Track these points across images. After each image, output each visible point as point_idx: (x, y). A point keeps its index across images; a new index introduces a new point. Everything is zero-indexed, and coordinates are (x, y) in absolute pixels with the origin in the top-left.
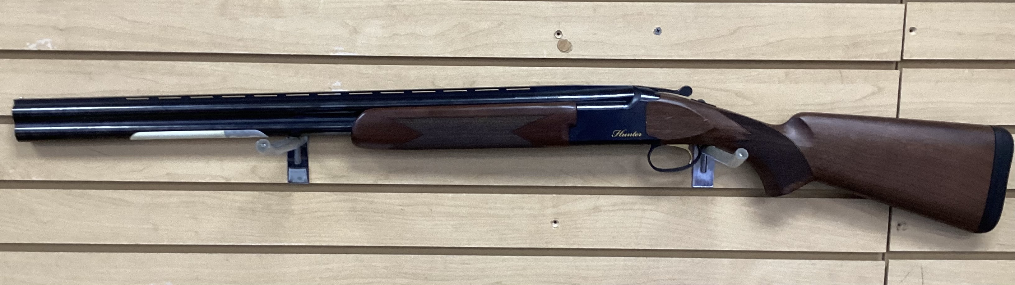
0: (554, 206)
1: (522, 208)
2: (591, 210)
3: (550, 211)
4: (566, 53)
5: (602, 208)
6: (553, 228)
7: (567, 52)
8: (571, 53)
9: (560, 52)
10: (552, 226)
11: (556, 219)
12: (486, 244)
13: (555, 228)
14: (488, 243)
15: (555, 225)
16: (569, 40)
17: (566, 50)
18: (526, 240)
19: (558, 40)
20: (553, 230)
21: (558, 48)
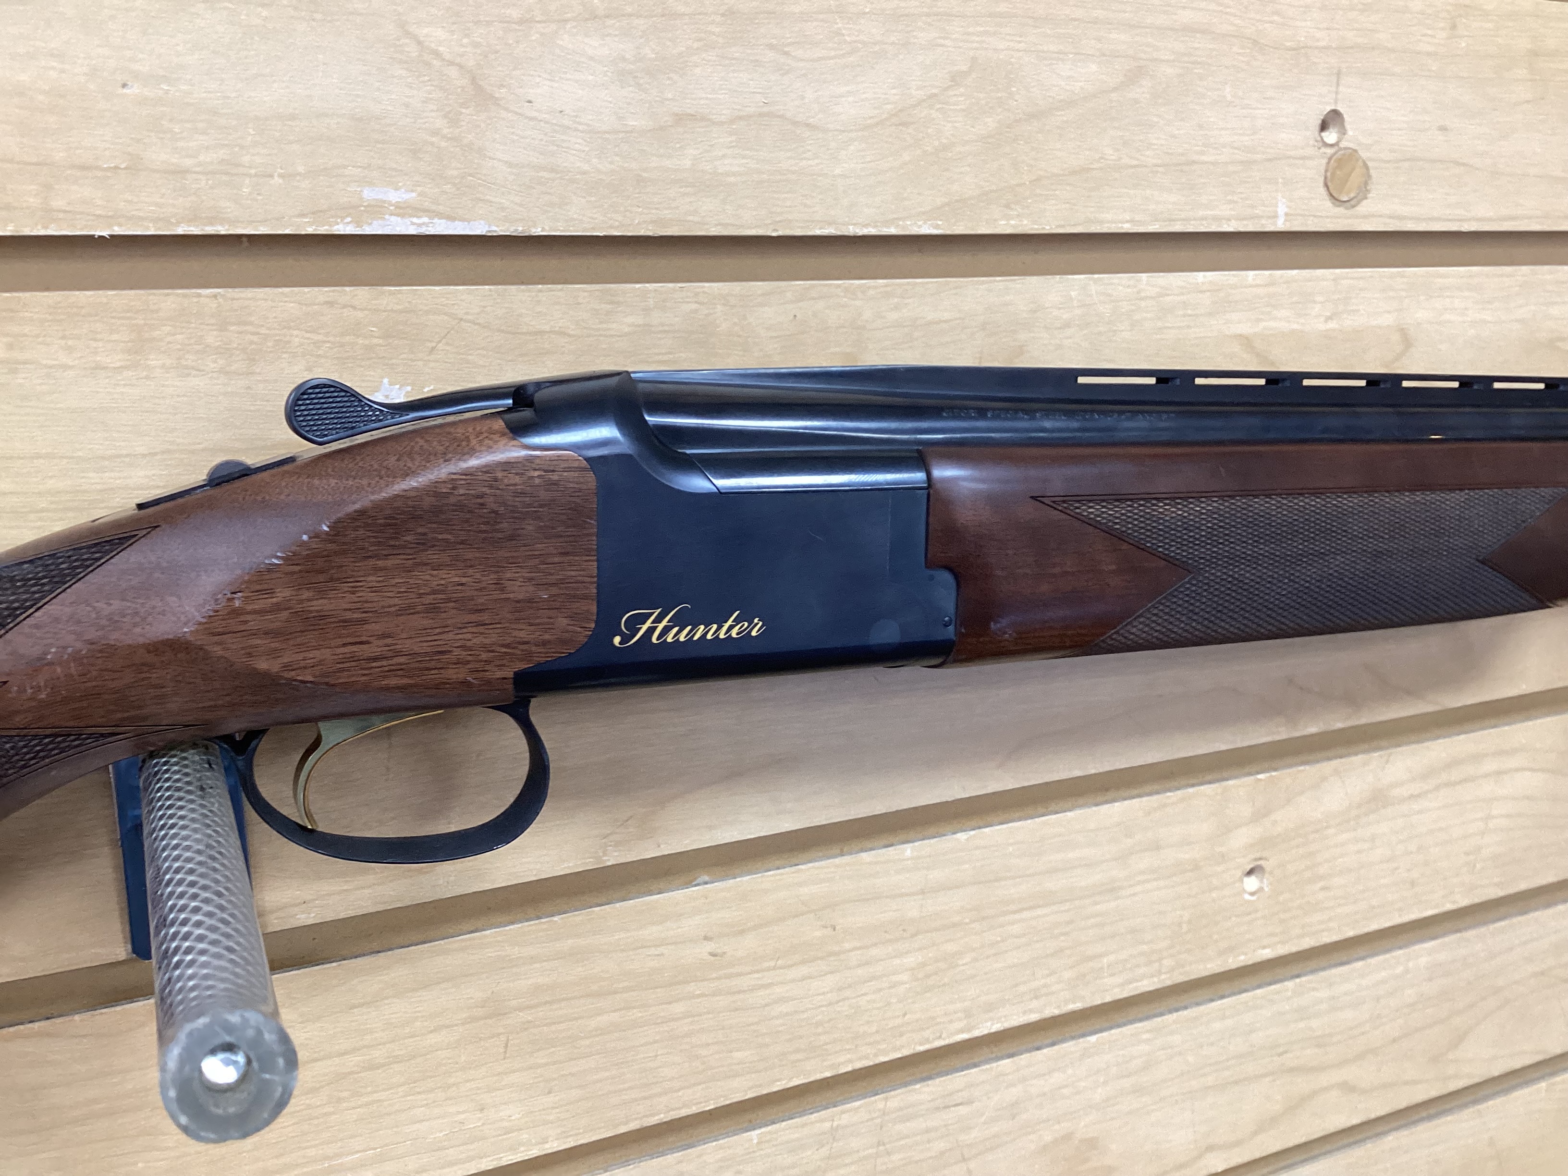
0: (1258, 817)
1: (1156, 847)
2: (1359, 806)
3: (1242, 837)
4: (1347, 208)
5: (1396, 792)
6: (1247, 897)
7: (1352, 203)
8: (1364, 207)
9: (1328, 204)
10: (1244, 891)
11: (1259, 863)
12: (1031, 1011)
13: (1252, 894)
14: (1035, 1004)
15: (1252, 883)
16: (1364, 154)
17: (1352, 195)
18: (1160, 960)
19: (1330, 151)
20: (1249, 901)
21: (1326, 185)
